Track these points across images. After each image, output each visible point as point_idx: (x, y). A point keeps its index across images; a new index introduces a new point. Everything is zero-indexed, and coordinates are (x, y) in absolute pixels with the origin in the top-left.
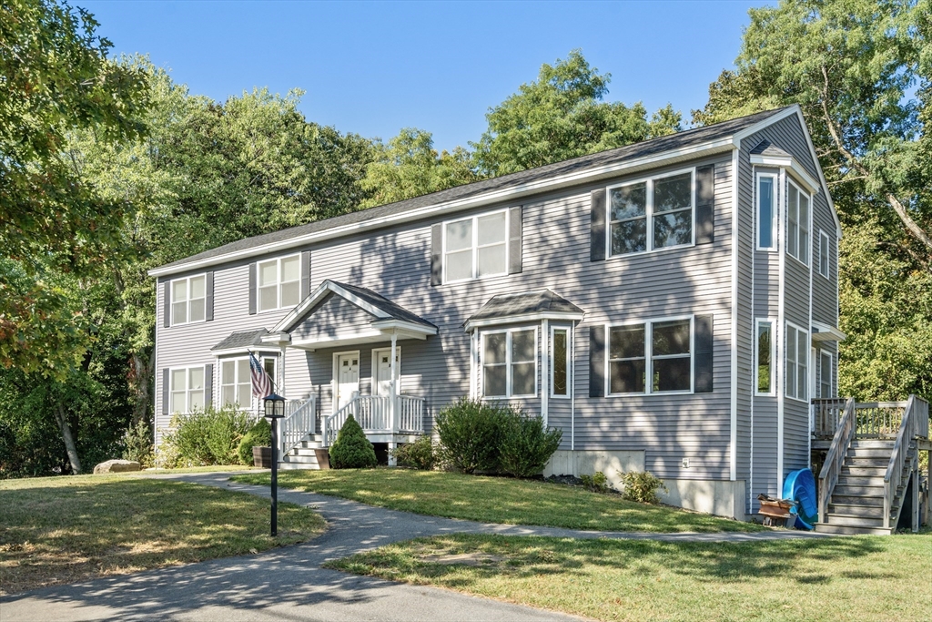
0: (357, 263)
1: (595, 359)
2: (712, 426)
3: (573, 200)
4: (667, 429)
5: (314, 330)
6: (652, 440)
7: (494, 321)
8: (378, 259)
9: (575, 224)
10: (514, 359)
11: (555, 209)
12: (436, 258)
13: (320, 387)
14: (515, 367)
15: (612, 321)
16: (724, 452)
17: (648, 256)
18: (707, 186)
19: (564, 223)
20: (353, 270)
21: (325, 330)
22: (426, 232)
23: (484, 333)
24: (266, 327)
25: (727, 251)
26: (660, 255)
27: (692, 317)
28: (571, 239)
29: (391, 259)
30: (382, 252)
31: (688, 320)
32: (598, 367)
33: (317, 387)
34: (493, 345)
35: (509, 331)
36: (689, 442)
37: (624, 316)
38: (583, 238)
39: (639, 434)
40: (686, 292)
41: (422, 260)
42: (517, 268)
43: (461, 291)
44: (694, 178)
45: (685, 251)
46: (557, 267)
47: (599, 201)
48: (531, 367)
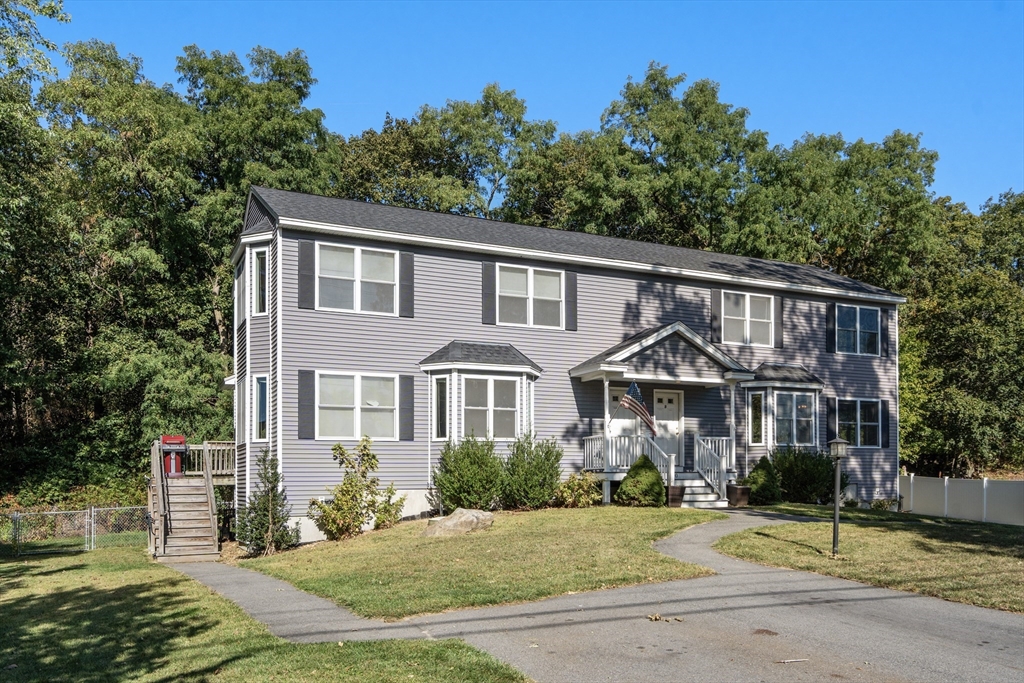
0: (633, 299)
1: (831, 421)
2: (887, 467)
3: (815, 304)
4: (867, 468)
5: (650, 365)
6: (860, 476)
7: (788, 385)
8: (656, 303)
9: (815, 321)
10: (797, 416)
11: (803, 306)
12: (715, 317)
13: (591, 421)
14: (798, 422)
15: (838, 396)
16: (893, 484)
17: (857, 357)
18: (885, 320)
19: (808, 317)
20: (628, 305)
21: (663, 368)
22: (706, 294)
23: (776, 392)
24: (512, 343)
25: (893, 363)
26: (863, 357)
27: (880, 400)
28: (812, 330)
29: (669, 307)
30: (661, 296)
31: (877, 403)
32: (832, 425)
33: (586, 420)
34: (782, 402)
35: (795, 394)
36: (877, 476)
37: (844, 392)
38: (821, 334)
39: (853, 471)
40: (875, 382)
41: (702, 318)
42: (779, 345)
43: (736, 352)
44: (879, 314)
45: (874, 358)
46: (803, 346)
47: (830, 309)
48: (808, 422)
